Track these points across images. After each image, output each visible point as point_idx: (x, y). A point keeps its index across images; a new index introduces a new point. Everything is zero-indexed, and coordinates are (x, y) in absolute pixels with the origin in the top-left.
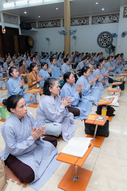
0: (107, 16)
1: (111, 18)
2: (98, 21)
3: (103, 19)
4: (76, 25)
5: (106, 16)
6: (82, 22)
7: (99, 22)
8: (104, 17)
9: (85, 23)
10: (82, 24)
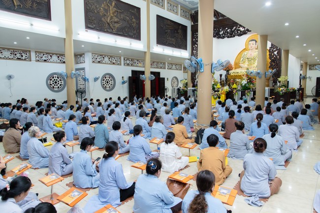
0: (55, 55)
1: (60, 58)
2: (44, 58)
3: (50, 57)
4: (7, 59)
5: (53, 54)
6: (18, 56)
7: (45, 61)
8: (51, 55)
9: (23, 58)
10: (19, 59)
